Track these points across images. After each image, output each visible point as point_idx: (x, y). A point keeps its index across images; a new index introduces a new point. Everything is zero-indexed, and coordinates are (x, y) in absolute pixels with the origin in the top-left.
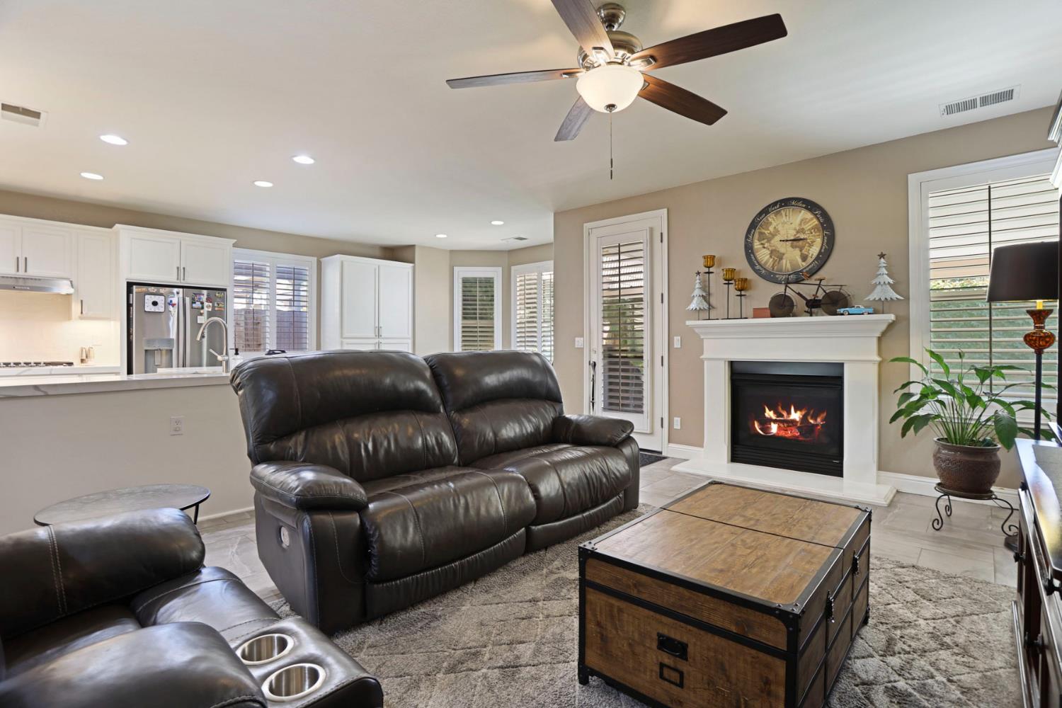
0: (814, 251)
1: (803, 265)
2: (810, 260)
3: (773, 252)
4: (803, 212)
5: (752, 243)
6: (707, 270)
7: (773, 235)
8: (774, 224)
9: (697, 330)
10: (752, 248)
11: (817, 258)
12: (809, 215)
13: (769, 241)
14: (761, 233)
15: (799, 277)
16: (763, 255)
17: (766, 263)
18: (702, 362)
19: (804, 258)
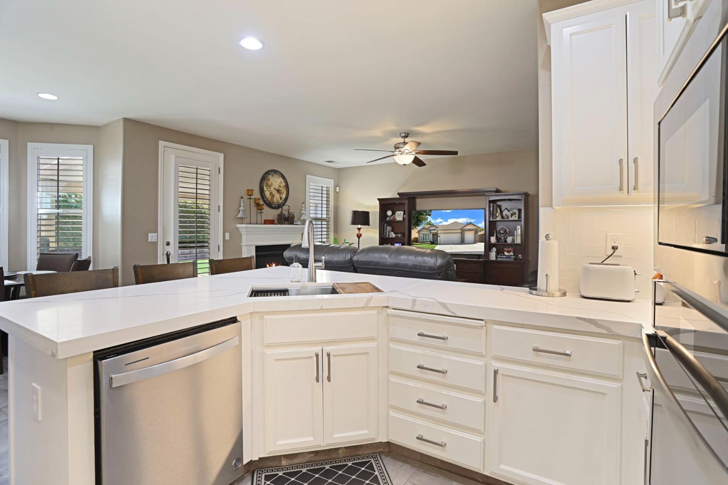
0: (284, 196)
1: (281, 201)
2: (283, 200)
3: (271, 193)
4: (281, 178)
5: (263, 187)
6: (249, 197)
7: (271, 185)
8: (271, 180)
9: (240, 230)
10: (263, 189)
11: (285, 200)
12: (283, 181)
13: (269, 188)
14: (267, 183)
15: (279, 206)
16: (267, 194)
17: (268, 198)
18: (241, 246)
19: (281, 198)
